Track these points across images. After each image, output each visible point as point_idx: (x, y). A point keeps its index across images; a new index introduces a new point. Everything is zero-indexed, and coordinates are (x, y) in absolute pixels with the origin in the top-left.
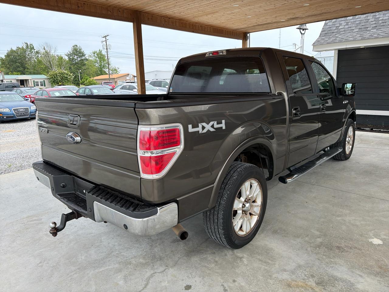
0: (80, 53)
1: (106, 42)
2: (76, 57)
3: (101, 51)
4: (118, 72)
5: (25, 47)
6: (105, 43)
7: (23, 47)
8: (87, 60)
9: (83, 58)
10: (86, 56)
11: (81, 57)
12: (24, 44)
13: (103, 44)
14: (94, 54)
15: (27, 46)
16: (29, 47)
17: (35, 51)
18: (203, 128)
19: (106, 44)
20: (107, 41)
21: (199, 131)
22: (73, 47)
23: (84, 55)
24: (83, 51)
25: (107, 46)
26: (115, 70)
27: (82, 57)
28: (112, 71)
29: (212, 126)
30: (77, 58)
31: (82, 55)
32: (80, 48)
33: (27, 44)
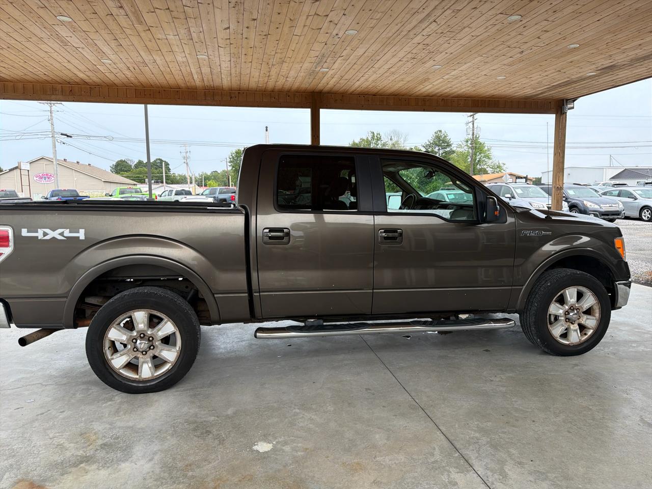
0: (444, 142)
1: (473, 124)
2: (437, 148)
3: (478, 137)
4: (502, 171)
5: (370, 139)
6: (471, 125)
7: (367, 138)
8: (454, 152)
9: (448, 149)
10: (453, 146)
11: (444, 148)
12: (370, 134)
13: (468, 127)
14: (467, 141)
15: (373, 138)
16: (376, 138)
17: (382, 142)
18: (45, 234)
19: (473, 127)
20: (475, 121)
21: (38, 237)
22: (436, 133)
23: (449, 145)
24: (450, 139)
25: (473, 130)
26: (498, 167)
27: (446, 148)
28: (493, 168)
29: (62, 234)
30: (439, 149)
31: (447, 146)
32: (445, 135)
33: (373, 133)
